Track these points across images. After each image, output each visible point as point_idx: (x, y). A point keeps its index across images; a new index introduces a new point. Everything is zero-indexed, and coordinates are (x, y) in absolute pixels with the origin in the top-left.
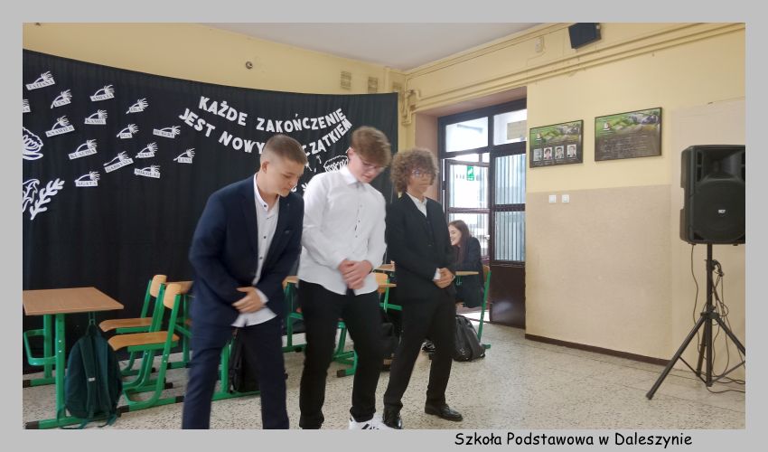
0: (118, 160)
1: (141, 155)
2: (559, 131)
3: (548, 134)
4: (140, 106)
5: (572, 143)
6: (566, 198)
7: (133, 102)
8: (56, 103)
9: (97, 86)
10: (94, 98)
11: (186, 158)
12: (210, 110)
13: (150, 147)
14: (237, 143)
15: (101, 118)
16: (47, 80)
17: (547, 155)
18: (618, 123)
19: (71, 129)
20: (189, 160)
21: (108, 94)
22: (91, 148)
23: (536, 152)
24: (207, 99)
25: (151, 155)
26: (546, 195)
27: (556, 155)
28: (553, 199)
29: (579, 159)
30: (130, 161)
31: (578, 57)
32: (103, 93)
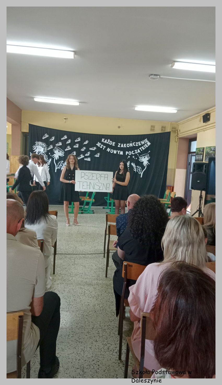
0: (81, 156)
1: (86, 155)
2: (200, 150)
4: (86, 142)
7: (85, 141)
8: (67, 143)
9: (76, 138)
10: (76, 141)
11: (98, 155)
12: (104, 142)
13: (89, 153)
14: (112, 151)
15: (77, 146)
16: (65, 137)
18: (209, 150)
19: (70, 149)
20: (98, 156)
21: (79, 139)
22: (75, 153)
24: (104, 139)
25: (88, 155)
30: (83, 157)
32: (78, 139)
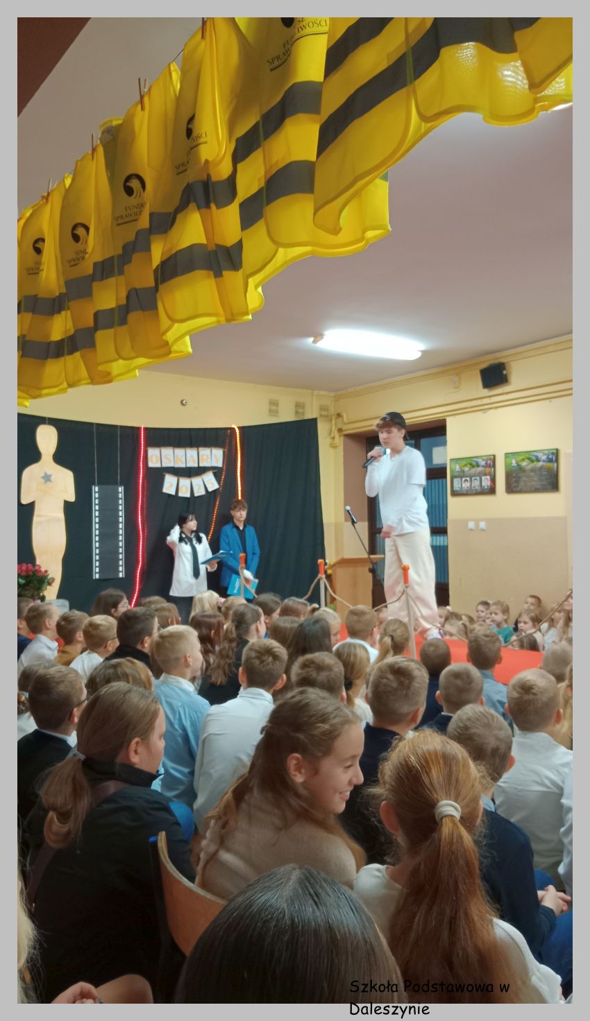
2: (474, 463)
3: (466, 465)
5: (486, 475)
6: (482, 525)
17: (466, 485)
18: (523, 460)
23: (456, 481)
26: (465, 522)
27: (473, 485)
28: (471, 525)
29: (492, 491)
31: (490, 397)
